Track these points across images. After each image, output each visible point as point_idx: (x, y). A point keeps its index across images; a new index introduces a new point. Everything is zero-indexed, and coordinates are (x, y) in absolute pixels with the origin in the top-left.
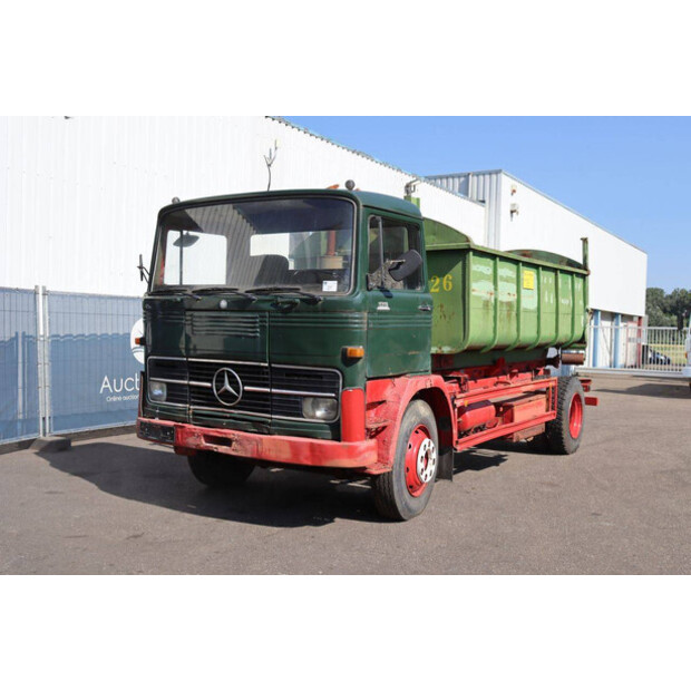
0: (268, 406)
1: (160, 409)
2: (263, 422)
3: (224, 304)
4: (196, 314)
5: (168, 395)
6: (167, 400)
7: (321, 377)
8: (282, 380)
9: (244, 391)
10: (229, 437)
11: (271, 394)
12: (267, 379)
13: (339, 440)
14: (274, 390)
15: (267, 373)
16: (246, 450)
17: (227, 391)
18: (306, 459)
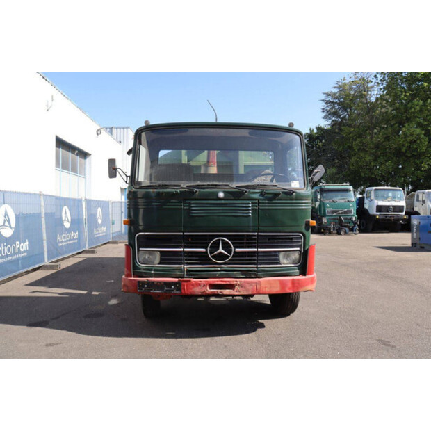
0: (254, 260)
1: (155, 270)
2: (251, 271)
3: (221, 195)
4: (193, 202)
5: (161, 259)
6: (159, 264)
7: (292, 239)
8: (265, 243)
9: (235, 252)
10: (232, 283)
11: (257, 252)
12: (255, 243)
13: (305, 275)
14: (259, 250)
15: (255, 239)
16: (247, 290)
17: (221, 253)
18: (290, 289)
